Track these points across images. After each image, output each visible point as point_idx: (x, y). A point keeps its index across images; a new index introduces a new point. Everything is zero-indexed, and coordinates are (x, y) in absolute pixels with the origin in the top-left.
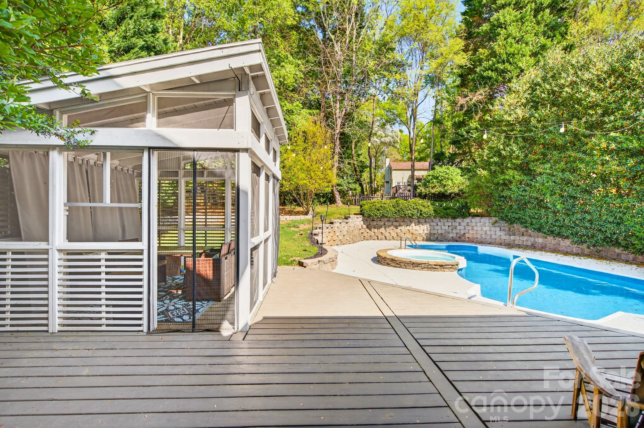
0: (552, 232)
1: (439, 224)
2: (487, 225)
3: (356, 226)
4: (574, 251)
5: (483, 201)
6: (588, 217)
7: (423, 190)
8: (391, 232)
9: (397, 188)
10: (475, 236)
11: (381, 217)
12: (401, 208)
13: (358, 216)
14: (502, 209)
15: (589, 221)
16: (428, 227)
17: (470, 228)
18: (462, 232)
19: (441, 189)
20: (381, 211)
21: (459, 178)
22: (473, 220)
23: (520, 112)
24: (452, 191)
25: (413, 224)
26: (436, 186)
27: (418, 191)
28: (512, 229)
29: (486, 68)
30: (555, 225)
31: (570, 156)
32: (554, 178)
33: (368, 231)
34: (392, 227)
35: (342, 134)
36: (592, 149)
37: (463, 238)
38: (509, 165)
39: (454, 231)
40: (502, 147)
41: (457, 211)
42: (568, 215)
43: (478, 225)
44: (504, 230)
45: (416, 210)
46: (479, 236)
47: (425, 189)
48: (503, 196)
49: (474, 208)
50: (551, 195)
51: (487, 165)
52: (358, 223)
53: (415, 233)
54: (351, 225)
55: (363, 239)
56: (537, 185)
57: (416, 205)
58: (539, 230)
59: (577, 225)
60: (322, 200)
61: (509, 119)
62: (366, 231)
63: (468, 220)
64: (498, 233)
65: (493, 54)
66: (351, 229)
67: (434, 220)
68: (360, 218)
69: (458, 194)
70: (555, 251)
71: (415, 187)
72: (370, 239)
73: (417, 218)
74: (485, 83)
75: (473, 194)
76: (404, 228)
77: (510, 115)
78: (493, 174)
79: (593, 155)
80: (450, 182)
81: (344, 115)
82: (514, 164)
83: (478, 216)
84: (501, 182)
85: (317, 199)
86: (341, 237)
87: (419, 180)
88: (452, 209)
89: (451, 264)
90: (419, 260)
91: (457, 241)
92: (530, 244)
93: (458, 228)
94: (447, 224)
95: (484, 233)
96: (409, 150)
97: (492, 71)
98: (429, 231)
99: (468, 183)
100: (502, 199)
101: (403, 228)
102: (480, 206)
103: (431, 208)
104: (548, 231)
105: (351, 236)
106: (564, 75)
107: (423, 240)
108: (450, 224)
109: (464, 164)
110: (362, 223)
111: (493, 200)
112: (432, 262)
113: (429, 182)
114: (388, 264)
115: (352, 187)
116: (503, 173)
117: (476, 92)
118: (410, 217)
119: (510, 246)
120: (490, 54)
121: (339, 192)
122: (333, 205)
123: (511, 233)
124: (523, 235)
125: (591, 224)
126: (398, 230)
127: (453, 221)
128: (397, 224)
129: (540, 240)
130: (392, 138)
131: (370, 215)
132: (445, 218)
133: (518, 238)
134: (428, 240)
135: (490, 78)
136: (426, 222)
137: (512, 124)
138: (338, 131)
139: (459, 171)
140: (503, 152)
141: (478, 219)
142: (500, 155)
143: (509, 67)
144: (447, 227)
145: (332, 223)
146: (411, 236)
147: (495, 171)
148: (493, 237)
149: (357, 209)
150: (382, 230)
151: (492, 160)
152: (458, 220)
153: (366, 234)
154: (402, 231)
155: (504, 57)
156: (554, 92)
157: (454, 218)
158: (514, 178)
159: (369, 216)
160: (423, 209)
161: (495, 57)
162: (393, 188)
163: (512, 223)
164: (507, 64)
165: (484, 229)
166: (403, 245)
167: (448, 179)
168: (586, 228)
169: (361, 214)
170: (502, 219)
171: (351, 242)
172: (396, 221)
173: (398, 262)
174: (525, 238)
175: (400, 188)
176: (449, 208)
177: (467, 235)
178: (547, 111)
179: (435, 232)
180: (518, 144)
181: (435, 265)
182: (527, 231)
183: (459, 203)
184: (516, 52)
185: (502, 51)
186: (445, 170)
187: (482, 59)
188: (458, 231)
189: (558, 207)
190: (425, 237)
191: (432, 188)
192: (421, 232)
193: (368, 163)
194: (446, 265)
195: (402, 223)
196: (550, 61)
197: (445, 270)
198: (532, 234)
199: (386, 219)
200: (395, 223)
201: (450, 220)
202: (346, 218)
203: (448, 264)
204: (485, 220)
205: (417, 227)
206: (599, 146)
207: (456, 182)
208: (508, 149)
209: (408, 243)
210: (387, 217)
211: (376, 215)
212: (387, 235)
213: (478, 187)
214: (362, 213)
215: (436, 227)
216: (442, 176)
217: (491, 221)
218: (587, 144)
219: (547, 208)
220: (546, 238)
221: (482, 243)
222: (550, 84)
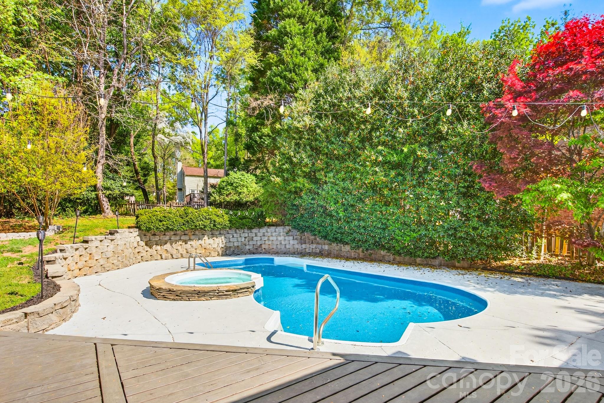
0: (336, 239)
1: (235, 235)
2: (281, 234)
3: (128, 245)
4: (353, 256)
5: (278, 209)
6: (362, 224)
7: (217, 198)
8: (179, 248)
9: (192, 197)
10: (271, 247)
11: (165, 230)
12: (191, 218)
13: (131, 230)
14: (294, 218)
15: (363, 227)
16: (223, 239)
17: (266, 238)
18: (259, 243)
19: (235, 197)
20: (165, 223)
21: (255, 185)
22: (269, 230)
23: (308, 120)
24: (247, 199)
25: (206, 237)
26: (230, 193)
27: (212, 198)
28: (303, 237)
29: (276, 74)
30: (338, 233)
31: (348, 167)
32: (336, 187)
33: (147, 248)
34: (180, 243)
35: (110, 120)
36: (365, 161)
37: (260, 249)
38: (299, 172)
39: (251, 243)
40: (292, 154)
41: (253, 221)
42: (348, 222)
43: (274, 234)
44: (296, 239)
45: (209, 220)
46: (275, 247)
47: (219, 197)
48: (295, 205)
49: (269, 217)
50: (335, 204)
51: (280, 172)
52: (132, 239)
53: (208, 247)
54: (119, 243)
55: (140, 260)
56: (324, 193)
57: (209, 215)
58: (325, 237)
59: (355, 232)
60: (81, 208)
61: (298, 125)
62: (144, 249)
63: (263, 230)
64: (292, 242)
65: (281, 61)
66: (120, 248)
67: (230, 231)
68: (135, 232)
69: (253, 203)
70: (338, 256)
71: (209, 195)
72: (151, 260)
73: (210, 229)
74: (275, 89)
75: (268, 202)
76: (195, 243)
77: (299, 122)
78: (286, 181)
79: (366, 166)
80: (245, 190)
81: (113, 95)
82: (304, 172)
83: (273, 225)
84: (293, 189)
85: (72, 207)
86: (102, 262)
87: (213, 186)
88: (248, 218)
89: (246, 286)
90: (207, 286)
91: (254, 253)
92: (318, 252)
93: (255, 239)
94: (243, 235)
95: (279, 243)
96: (201, 152)
97: (281, 78)
98: (225, 244)
99: (262, 191)
100: (294, 207)
101: (192, 243)
102: (275, 215)
103: (226, 217)
104: (333, 238)
105: (119, 258)
106: (341, 90)
107: (218, 255)
108: (247, 235)
109: (258, 172)
110: (138, 239)
111: (286, 209)
112: (223, 287)
113: (223, 189)
114: (165, 298)
115: (129, 193)
116: (294, 180)
117: (267, 96)
118: (201, 229)
119: (302, 254)
120: (279, 61)
121: (108, 197)
122: (98, 215)
123: (302, 242)
124: (312, 243)
125: (365, 230)
126: (188, 246)
127: (249, 231)
128: (186, 238)
129: (326, 247)
130: (183, 138)
131: (150, 228)
132: (242, 228)
133: (308, 245)
134: (225, 254)
135: (279, 85)
136: (220, 234)
137: (300, 132)
138: (103, 116)
139: (254, 178)
140: (294, 159)
141: (273, 229)
142: (291, 162)
143: (296, 78)
144: (243, 239)
145: (86, 242)
146: (204, 251)
147: (287, 178)
148: (288, 247)
149: (131, 220)
150: (168, 246)
151: (284, 167)
152: (254, 231)
153: (144, 254)
154: (192, 247)
155: (291, 66)
156: (334, 105)
157: (250, 228)
158: (304, 185)
159: (149, 230)
160: (217, 219)
161: (284, 64)
162: (187, 196)
163: (303, 232)
164: (293, 74)
165: (279, 238)
166: (192, 265)
167: (243, 186)
168: (361, 234)
169: (136, 227)
170: (294, 228)
171: (120, 266)
172: (185, 235)
173: (178, 294)
174: (314, 246)
175: (194, 197)
176: (245, 218)
177: (263, 246)
178: (330, 122)
179: (231, 245)
180: (306, 152)
181: (227, 291)
182: (316, 239)
183: (255, 211)
184: (301, 64)
185: (289, 59)
186: (240, 177)
187: (272, 63)
188: (255, 243)
189: (341, 215)
190: (220, 252)
191: (227, 196)
192: (215, 246)
193: (152, 164)
194: (241, 289)
195: (192, 237)
196: (330, 76)
197: (239, 295)
198: (320, 241)
199: (172, 233)
200: (183, 238)
201: (246, 231)
202: (111, 233)
203: (242, 287)
204: (280, 229)
205: (211, 241)
206: (370, 158)
207: (251, 189)
208: (298, 156)
209: (198, 261)
210: (172, 230)
211: (157, 228)
212: (174, 252)
213: (272, 195)
214: (138, 227)
215: (231, 240)
216: (237, 183)
217: (285, 230)
218: (360, 156)
219: (331, 216)
220: (331, 244)
221: (277, 253)
222: (331, 97)
